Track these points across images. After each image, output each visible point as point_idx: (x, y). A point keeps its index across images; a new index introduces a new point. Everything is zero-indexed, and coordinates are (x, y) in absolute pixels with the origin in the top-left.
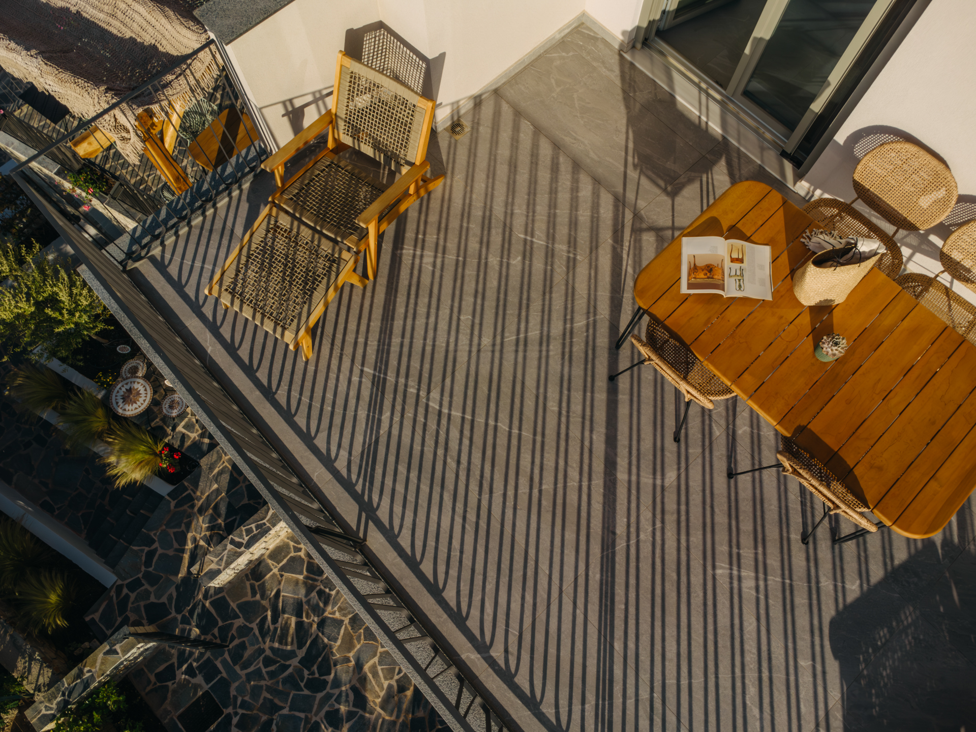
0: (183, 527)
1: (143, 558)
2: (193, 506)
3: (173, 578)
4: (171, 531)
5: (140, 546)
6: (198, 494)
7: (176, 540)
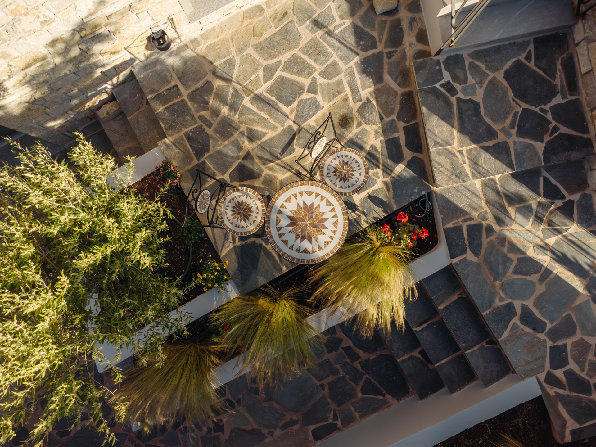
0: (514, 257)
1: (527, 330)
2: (490, 230)
3: (578, 302)
4: (510, 275)
5: (506, 327)
6: (475, 214)
7: (526, 274)
